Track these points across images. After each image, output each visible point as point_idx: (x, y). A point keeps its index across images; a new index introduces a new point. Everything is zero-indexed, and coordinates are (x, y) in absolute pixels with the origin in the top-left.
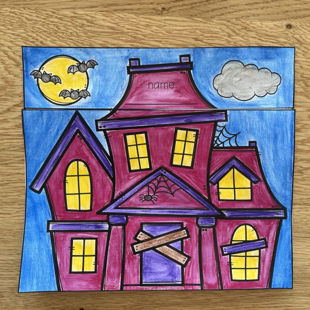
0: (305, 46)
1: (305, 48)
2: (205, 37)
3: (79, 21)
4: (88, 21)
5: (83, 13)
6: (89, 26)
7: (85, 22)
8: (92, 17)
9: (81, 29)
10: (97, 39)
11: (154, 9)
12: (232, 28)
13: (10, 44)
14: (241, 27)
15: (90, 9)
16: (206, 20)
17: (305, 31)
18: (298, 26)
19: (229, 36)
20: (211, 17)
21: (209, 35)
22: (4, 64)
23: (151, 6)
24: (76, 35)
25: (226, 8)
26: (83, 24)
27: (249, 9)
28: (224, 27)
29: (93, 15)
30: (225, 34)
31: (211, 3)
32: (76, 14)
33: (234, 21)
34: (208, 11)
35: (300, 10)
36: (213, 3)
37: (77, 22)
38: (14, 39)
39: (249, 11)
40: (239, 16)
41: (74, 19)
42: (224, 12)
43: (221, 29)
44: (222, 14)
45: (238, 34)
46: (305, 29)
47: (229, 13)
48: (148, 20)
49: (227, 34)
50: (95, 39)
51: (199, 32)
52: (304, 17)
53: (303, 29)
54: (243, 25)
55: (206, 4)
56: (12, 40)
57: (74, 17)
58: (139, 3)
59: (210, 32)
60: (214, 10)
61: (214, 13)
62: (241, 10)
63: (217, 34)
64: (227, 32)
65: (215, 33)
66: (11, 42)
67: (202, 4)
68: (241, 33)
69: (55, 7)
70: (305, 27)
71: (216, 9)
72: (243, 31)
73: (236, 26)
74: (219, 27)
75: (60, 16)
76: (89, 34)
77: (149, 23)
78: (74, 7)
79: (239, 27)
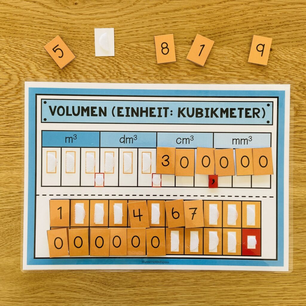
0: (281, 61)
1: (281, 62)
2: (219, 57)
3: (141, 50)
4: (146, 49)
5: (144, 44)
6: (147, 52)
7: (145, 50)
8: (149, 47)
9: (143, 55)
10: (152, 60)
11: (187, 41)
12: (235, 51)
13: (99, 64)
14: (241, 51)
15: (148, 42)
16: (219, 47)
17: (280, 52)
18: (276, 49)
19: (234, 56)
20: (222, 45)
21: (221, 56)
22: (95, 77)
23: (185, 40)
24: (139, 58)
25: (231, 39)
26: (143, 51)
27: (245, 40)
28: (230, 51)
29: (150, 46)
30: (231, 55)
31: (221, 37)
32: (139, 45)
33: (236, 47)
34: (220, 42)
35: (277, 40)
36: (223, 37)
37: (140, 50)
38: (101, 61)
39: (245, 41)
40: (239, 44)
41: (138, 48)
42: (230, 42)
43: (228, 52)
44: (229, 44)
45: (239, 56)
46: (281, 51)
47: (233, 42)
48: (183, 48)
49: (232, 55)
50: (151, 60)
51: (215, 55)
52: (280, 43)
53: (279, 51)
54: (242, 50)
55: (219, 38)
56: (100, 62)
57: (138, 47)
58: (178, 38)
59: (221, 54)
60: (224, 41)
61: (224, 43)
62: (240, 41)
63: (226, 55)
64: (232, 54)
65: (225, 55)
66: (99, 63)
67: (216, 38)
68: (241, 55)
69: (126, 42)
70: (281, 50)
71: (225, 41)
72: (242, 53)
73: (238, 50)
74: (227, 51)
75: (129, 47)
76: (147, 57)
77: (184, 50)
78: (138, 41)
79: (239, 51)
